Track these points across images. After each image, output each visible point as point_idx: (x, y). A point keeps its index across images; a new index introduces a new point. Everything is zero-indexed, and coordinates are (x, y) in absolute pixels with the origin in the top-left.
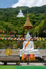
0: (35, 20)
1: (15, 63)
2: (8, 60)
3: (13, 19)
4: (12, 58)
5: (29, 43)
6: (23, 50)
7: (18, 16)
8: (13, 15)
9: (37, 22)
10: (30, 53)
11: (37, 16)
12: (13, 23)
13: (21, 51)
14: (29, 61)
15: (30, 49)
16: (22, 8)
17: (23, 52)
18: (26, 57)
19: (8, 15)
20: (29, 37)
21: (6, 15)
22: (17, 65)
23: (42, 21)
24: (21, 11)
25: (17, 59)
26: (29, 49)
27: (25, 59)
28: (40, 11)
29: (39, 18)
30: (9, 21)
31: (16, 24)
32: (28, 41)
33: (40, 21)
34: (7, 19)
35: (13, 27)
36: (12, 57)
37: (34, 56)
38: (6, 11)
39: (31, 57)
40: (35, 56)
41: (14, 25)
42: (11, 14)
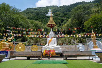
0: (63, 18)
1: (38, 58)
2: (30, 55)
3: (42, 18)
4: (34, 54)
5: (52, 40)
6: (46, 46)
7: (47, 15)
8: (43, 14)
9: (65, 20)
10: (51, 49)
11: (65, 14)
12: (43, 21)
13: (44, 47)
14: (50, 56)
15: (53, 46)
16: (51, 8)
17: (46, 48)
18: (47, 52)
19: (38, 14)
20: (52, 34)
21: (36, 14)
22: (39, 59)
23: (70, 19)
24: (50, 10)
25: (38, 55)
26: (51, 45)
27: (46, 54)
28: (68, 10)
29: (67, 17)
30: (39, 20)
31: (45, 22)
32: (51, 38)
33: (68, 19)
34: (37, 18)
35: (43, 25)
36: (34, 52)
37: (54, 51)
38: (36, 10)
39: (52, 52)
40: (56, 51)
41: (44, 23)
42: (41, 13)
